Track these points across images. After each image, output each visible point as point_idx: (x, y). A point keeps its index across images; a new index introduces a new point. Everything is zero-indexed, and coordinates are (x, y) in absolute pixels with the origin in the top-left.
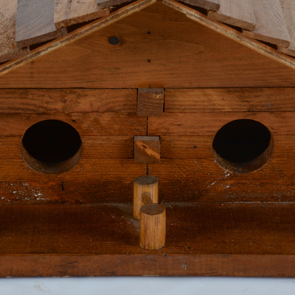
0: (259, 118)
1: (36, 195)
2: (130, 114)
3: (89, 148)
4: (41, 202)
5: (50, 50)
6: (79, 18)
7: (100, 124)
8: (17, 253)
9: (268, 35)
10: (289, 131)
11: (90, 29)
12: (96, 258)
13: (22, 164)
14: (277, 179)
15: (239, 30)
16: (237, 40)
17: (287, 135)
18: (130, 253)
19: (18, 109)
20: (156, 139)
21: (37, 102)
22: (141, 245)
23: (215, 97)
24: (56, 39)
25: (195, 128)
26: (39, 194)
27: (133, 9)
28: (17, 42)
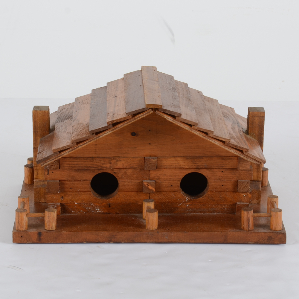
0: (201, 172)
1: (97, 210)
2: (141, 170)
3: (122, 186)
4: (99, 213)
5: (104, 135)
6: (118, 120)
7: (127, 174)
8: (89, 231)
9: (203, 128)
10: (216, 178)
11: (123, 125)
12: (125, 233)
13: (90, 194)
14: (211, 202)
15: (190, 125)
16: (190, 130)
17: (215, 180)
18: (141, 231)
19: (89, 167)
20: (154, 181)
21: (98, 164)
22: (146, 228)
23: (181, 162)
24: (107, 129)
25: (172, 177)
26: (98, 209)
27: (142, 116)
28: (90, 131)
